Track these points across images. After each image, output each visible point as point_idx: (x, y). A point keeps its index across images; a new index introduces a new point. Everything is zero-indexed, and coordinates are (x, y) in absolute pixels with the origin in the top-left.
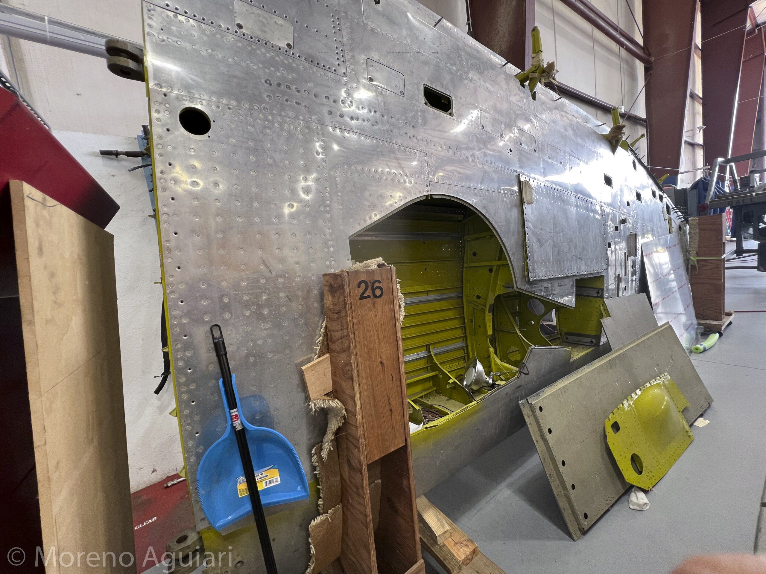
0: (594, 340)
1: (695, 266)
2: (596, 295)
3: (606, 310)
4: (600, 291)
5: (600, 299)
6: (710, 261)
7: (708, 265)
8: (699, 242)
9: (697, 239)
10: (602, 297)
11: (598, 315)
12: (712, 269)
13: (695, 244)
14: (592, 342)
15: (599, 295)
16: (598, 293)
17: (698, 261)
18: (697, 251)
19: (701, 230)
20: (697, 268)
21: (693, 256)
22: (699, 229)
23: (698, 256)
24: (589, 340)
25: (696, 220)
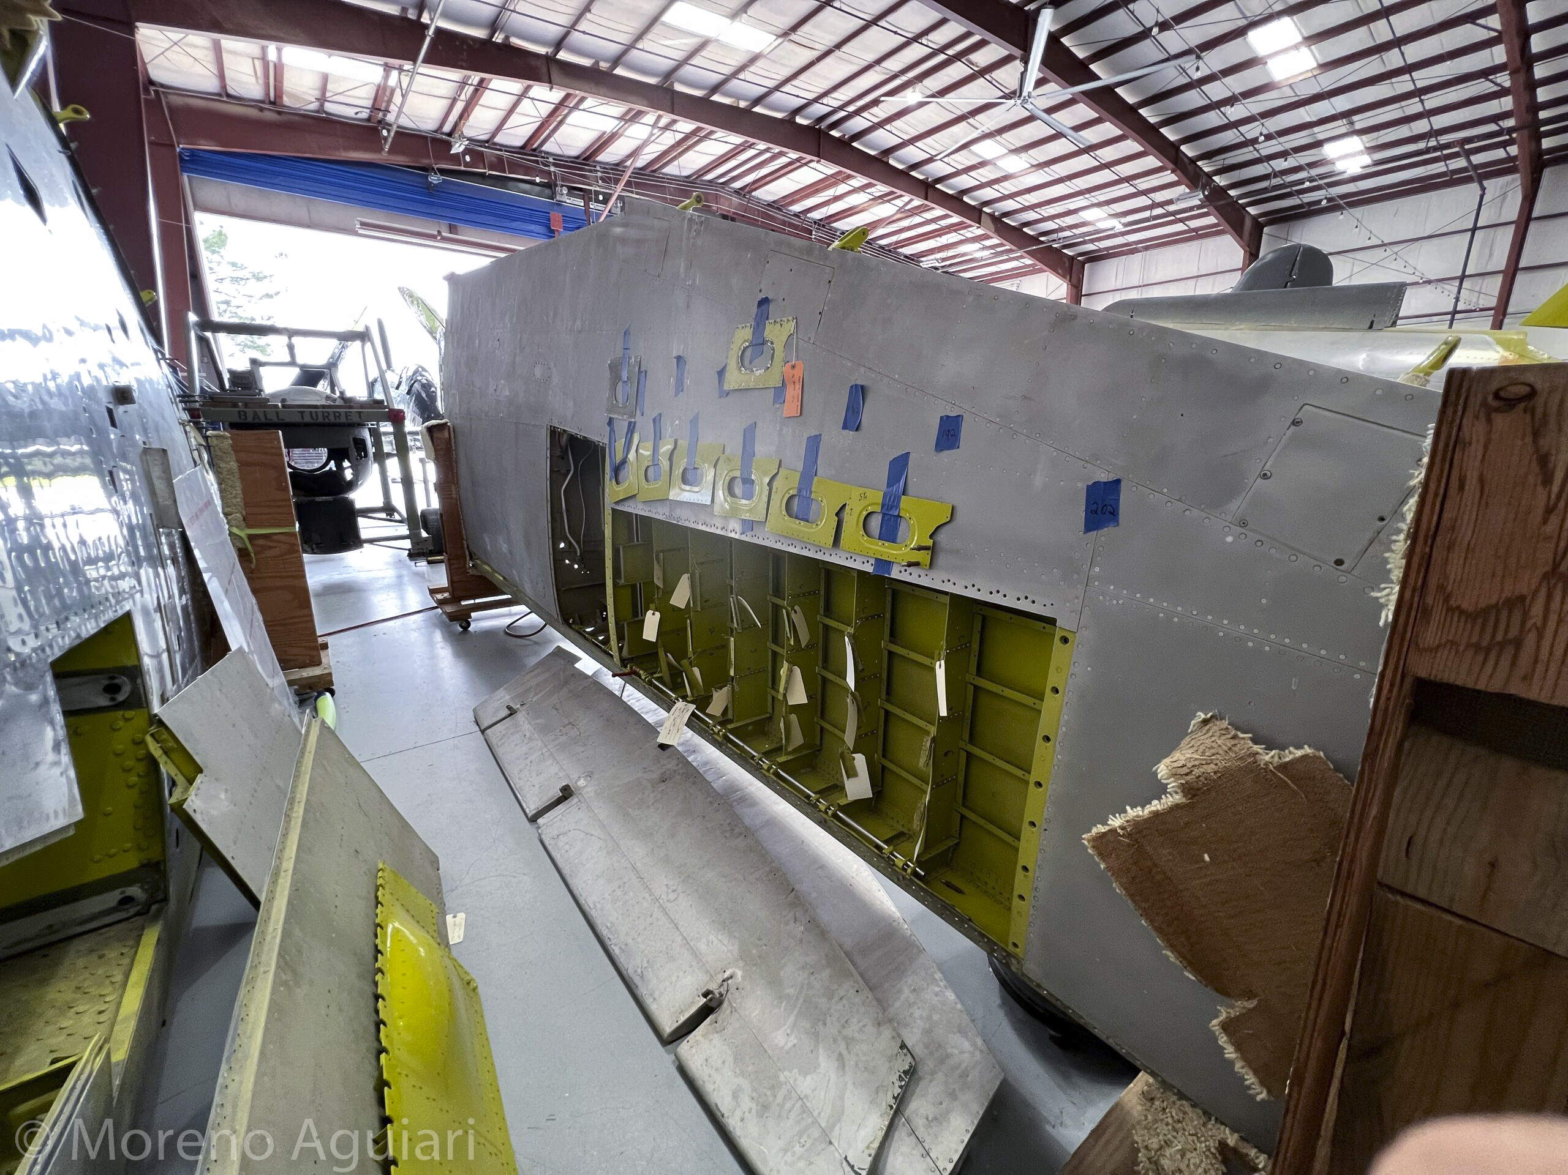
0: (135, 891)
1: (246, 549)
2: (103, 701)
3: (177, 750)
4: (123, 680)
5: (129, 714)
6: (276, 537)
7: (270, 548)
8: (244, 491)
9: (238, 484)
10: (139, 700)
11: (134, 779)
12: (282, 556)
13: (235, 497)
14: (127, 900)
15: (121, 698)
16: (113, 689)
17: (251, 538)
18: (244, 513)
19: (242, 464)
20: (252, 555)
21: (237, 527)
22: (237, 461)
23: (249, 526)
24: (112, 898)
25: (227, 438)
